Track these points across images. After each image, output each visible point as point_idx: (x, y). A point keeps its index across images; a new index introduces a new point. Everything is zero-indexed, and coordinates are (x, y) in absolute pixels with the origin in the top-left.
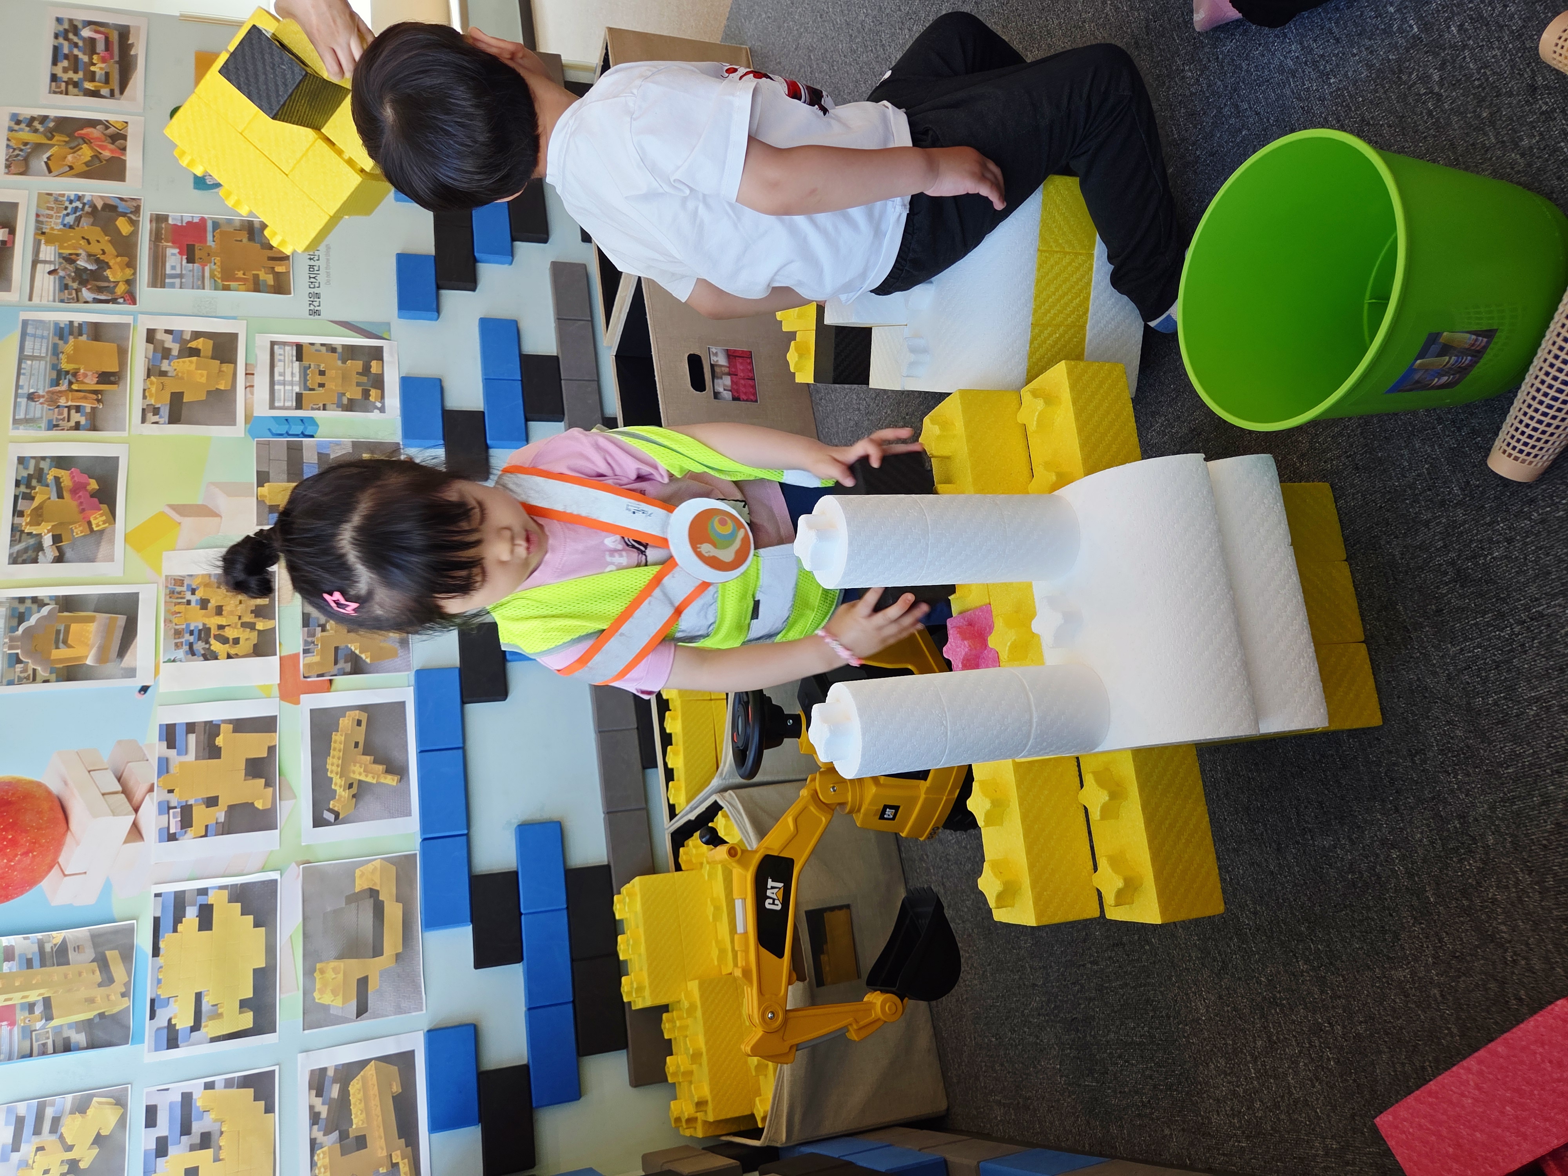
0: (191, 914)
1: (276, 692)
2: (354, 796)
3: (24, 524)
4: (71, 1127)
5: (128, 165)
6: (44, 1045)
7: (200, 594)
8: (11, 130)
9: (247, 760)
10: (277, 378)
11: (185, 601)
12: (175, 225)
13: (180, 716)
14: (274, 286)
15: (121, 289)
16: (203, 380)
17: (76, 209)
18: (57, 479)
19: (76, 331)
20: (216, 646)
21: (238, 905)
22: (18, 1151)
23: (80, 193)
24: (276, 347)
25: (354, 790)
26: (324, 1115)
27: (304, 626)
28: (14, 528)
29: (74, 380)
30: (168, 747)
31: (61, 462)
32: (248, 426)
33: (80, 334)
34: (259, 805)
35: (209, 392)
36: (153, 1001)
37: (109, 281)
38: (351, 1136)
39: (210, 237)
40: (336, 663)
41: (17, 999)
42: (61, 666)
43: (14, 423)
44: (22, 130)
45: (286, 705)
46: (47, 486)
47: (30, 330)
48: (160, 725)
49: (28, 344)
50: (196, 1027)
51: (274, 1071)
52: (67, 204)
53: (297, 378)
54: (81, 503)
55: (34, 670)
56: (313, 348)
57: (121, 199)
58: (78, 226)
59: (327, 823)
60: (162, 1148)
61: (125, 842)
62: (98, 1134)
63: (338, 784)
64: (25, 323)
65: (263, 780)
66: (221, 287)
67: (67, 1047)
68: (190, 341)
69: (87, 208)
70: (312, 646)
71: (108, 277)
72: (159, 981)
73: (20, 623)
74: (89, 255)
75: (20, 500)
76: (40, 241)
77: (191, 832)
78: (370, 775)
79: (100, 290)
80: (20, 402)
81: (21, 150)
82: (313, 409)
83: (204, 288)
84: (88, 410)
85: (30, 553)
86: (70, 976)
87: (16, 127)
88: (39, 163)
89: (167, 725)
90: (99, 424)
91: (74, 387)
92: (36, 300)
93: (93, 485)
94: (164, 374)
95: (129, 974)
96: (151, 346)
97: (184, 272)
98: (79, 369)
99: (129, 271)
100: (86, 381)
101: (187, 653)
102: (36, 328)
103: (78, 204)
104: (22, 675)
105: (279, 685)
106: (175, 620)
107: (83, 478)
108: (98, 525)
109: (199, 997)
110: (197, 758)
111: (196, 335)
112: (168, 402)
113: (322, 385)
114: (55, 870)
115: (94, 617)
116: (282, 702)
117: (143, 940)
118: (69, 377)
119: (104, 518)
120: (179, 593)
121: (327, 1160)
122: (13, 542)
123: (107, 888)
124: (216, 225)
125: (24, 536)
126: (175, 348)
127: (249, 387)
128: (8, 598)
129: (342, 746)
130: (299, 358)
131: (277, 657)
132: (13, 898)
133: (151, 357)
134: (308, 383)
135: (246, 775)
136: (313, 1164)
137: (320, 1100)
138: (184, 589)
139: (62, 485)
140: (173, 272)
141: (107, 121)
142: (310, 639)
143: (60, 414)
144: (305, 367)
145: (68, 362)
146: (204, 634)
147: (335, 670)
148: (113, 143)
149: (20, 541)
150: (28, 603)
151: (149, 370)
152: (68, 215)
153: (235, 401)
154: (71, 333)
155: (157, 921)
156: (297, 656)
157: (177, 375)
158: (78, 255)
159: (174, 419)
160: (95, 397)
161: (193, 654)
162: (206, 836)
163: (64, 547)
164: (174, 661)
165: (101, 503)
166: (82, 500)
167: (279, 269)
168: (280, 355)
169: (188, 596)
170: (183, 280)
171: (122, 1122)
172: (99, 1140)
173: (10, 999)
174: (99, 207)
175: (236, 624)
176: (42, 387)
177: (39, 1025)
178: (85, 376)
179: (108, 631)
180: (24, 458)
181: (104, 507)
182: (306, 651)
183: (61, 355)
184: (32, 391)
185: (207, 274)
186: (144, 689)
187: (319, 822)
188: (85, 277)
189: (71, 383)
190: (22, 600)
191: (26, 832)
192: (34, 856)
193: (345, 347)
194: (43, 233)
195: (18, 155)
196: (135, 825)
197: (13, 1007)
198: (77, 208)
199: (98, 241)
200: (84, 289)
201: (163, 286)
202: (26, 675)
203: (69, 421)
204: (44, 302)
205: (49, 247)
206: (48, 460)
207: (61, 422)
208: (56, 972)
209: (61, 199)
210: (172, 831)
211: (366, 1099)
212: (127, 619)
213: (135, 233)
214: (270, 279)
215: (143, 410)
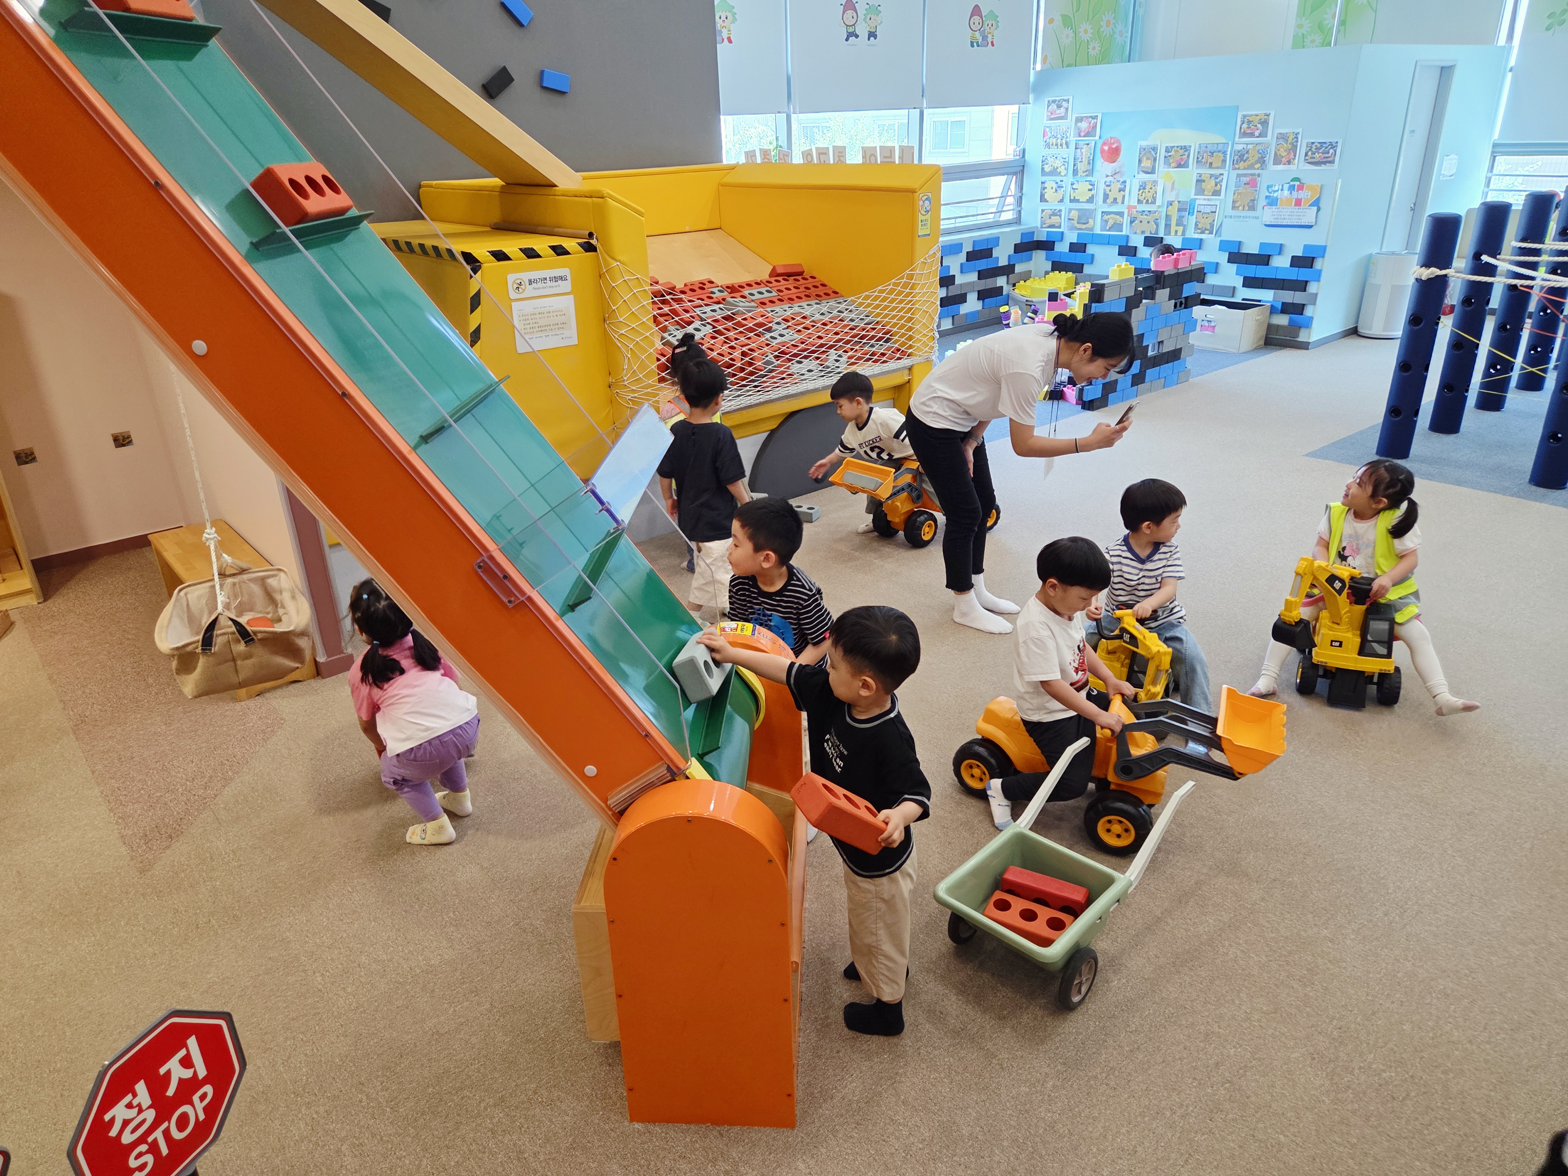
1: (1129, 204)
2: (1106, 220)
3: (1175, 148)
6: (1076, 162)
7: (1153, 188)
8: (1293, 133)
12: (1257, 179)
14: (1235, 206)
15: (1237, 166)
16: (1208, 188)
18: (1185, 155)
24: (1215, 206)
31: (1189, 156)
32: (1194, 199)
34: (1108, 200)
36: (1078, 181)
40: (1133, 218)
41: (1084, 157)
42: (1142, 159)
43: (1199, 144)
44: (1294, 136)
46: (1183, 153)
49: (1222, 145)
52: (1266, 150)
54: (1178, 161)
55: (1142, 154)
56: (1214, 216)
57: (1267, 165)
58: (1258, 154)
59: (1102, 214)
61: (1106, 174)
63: (1109, 216)
64: (1228, 143)
65: (1113, 201)
66: (1235, 192)
68: (1219, 184)
69: (1264, 156)
71: (1240, 163)
72: (1081, 182)
73: (1152, 150)
74: (1249, 158)
75: (1180, 147)
76: (1254, 144)
77: (1106, 187)
78: (1109, 224)
80: (1204, 145)
83: (1235, 188)
86: (1085, 165)
89: (1126, 182)
90: (1198, 164)
94: (1210, 178)
96: (1218, 175)
97: (1241, 182)
99: (1243, 168)
102: (1226, 146)
103: (1266, 153)
104: (1141, 151)
106: (1148, 183)
107: (1184, 161)
108: (1172, 165)
110: (1119, 188)
111: (1221, 186)
112: (1202, 180)
113: (1203, 218)
114: (1103, 161)
115: (1151, 165)
116: (1127, 206)
117: (1089, 178)
122: (1170, 147)
123: (1099, 171)
124: (1256, 191)
125: (1172, 149)
126: (1218, 181)
127: (1205, 199)
128: (1158, 147)
129: (1116, 218)
131: (1137, 205)
132: (1100, 154)
134: (1204, 214)
135: (1114, 198)
136: (1049, 210)
141: (1296, 159)
142: (1139, 212)
144: (1209, 214)
145: (1215, 155)
146: (1144, 189)
148: (1287, 161)
151: (1211, 175)
152: (1262, 150)
153: (1201, 196)
154: (1225, 155)
155: (1091, 181)
156: (1136, 209)
157: (1210, 181)
158: (1249, 154)
159: (1197, 181)
161: (1140, 187)
162: (1104, 190)
163: (1168, 158)
164: (1139, 182)
165: (1178, 165)
167: (1240, 208)
168: (1213, 208)
169: (1153, 185)
176: (1207, 149)
177: (1079, 161)
179: (1148, 168)
180: (1191, 147)
183: (1217, 153)
185: (1241, 188)
186: (1134, 176)
188: (1241, 157)
190: (1157, 150)
191: (1112, 155)
192: (1106, 157)
193: (1214, 225)
195: (1284, 135)
196: (1109, 176)
199: (1253, 159)
201: (1237, 177)
203: (1200, 156)
204: (1234, 147)
205: (1252, 147)
206: (1190, 153)
208: (1087, 163)
209: (1268, 148)
210: (1106, 183)
212: (1150, 172)
213: (1255, 169)
215: (1201, 173)
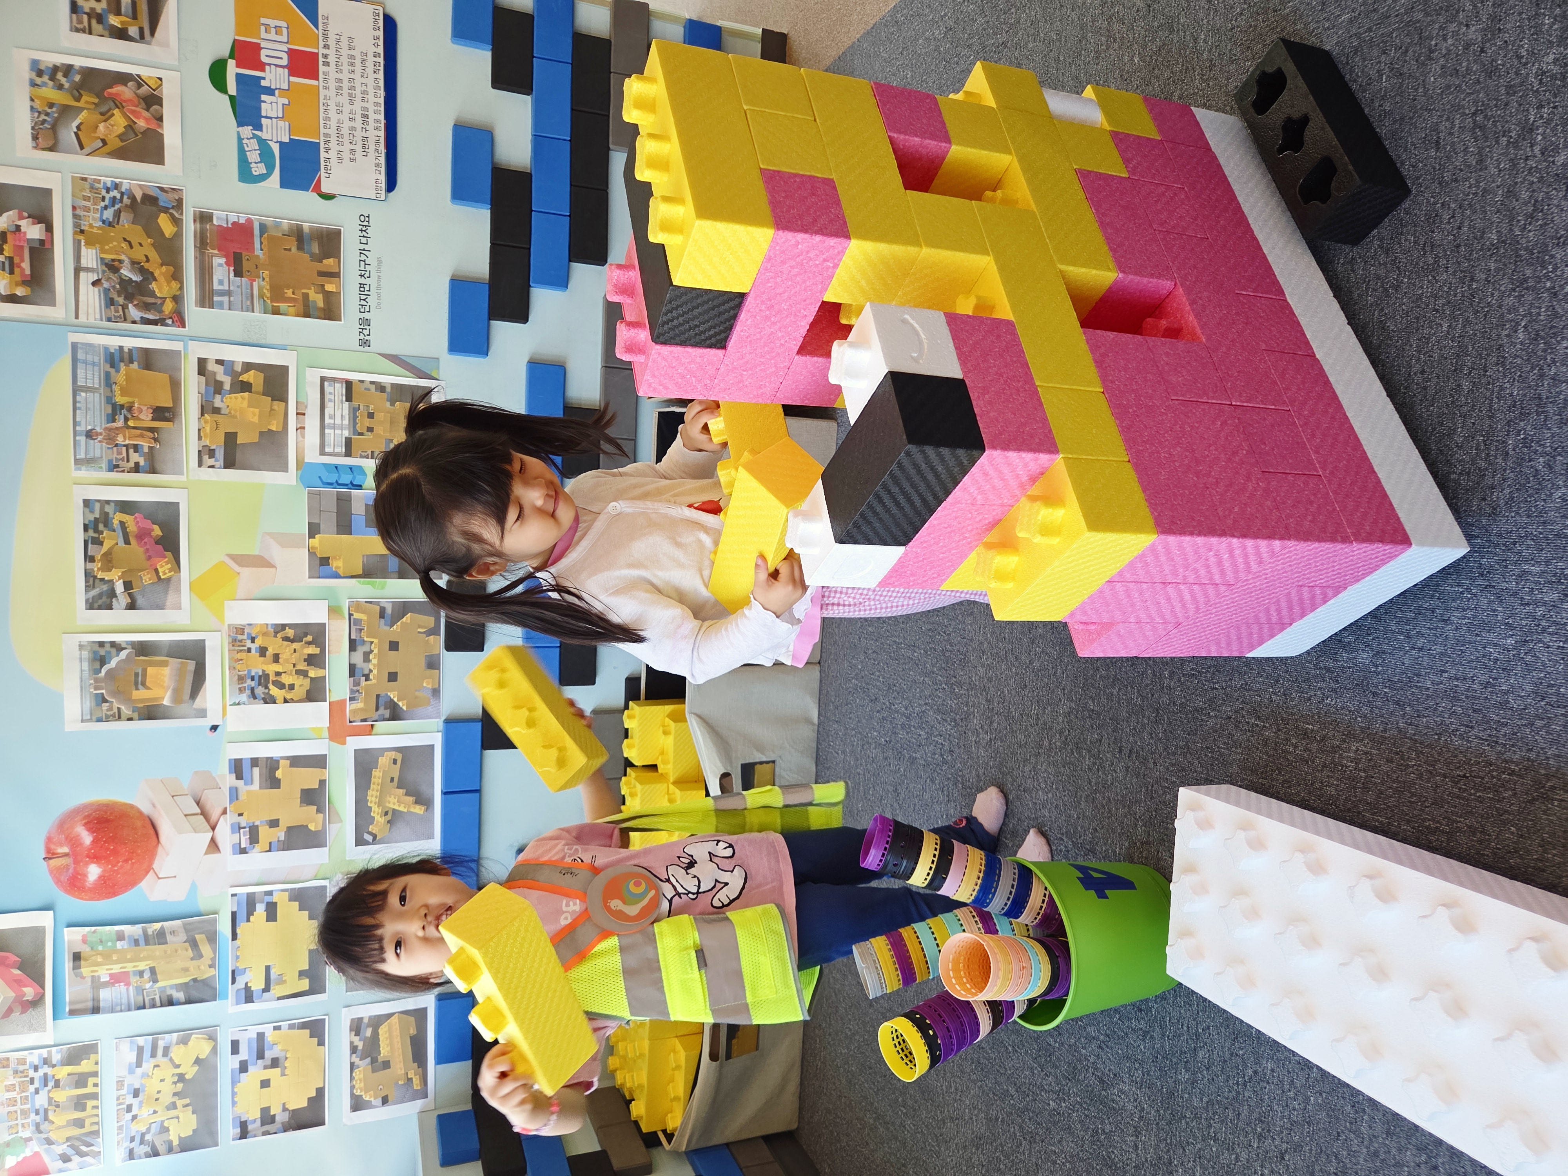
0: (260, 909)
1: (326, 734)
2: (389, 822)
3: (96, 569)
4: (177, 1053)
5: (167, 141)
6: (153, 999)
7: (259, 642)
8: (33, 84)
9: (302, 790)
10: (328, 421)
11: (245, 648)
12: (219, 226)
13: (246, 752)
14: (324, 309)
15: (169, 307)
16: (256, 420)
17: (114, 200)
18: (122, 523)
19: (126, 356)
20: (274, 691)
21: (296, 904)
22: (141, 1066)
23: (117, 181)
24: (326, 384)
25: (389, 817)
26: (360, 1047)
27: (350, 677)
28: (88, 574)
29: (129, 416)
30: (237, 778)
31: (125, 507)
32: (300, 472)
33: (131, 362)
34: (312, 827)
35: (261, 433)
36: (233, 972)
37: (155, 297)
38: (380, 1060)
39: (257, 245)
40: (377, 709)
41: (130, 967)
42: (141, 705)
43: (75, 464)
44: (45, 84)
45: (334, 745)
46: (114, 531)
47: (81, 355)
48: (230, 760)
49: (81, 373)
50: (267, 989)
51: (324, 1020)
52: (104, 192)
53: (346, 422)
54: (147, 550)
55: (119, 709)
56: (363, 386)
57: (161, 189)
58: (118, 223)
59: (367, 843)
60: (244, 1067)
61: (206, 853)
62: (197, 1057)
63: (376, 812)
64: (75, 346)
65: (315, 807)
66: (270, 308)
67: (171, 1002)
68: (241, 374)
69: (126, 200)
70: (357, 695)
71: (154, 291)
72: (238, 957)
73: (102, 666)
74: (134, 263)
75: (90, 545)
76: (79, 241)
77: (258, 847)
78: (403, 805)
79: (147, 307)
80: (79, 441)
81: (47, 114)
82: (362, 457)
83: (253, 311)
84: (146, 450)
85: (104, 599)
86: (169, 952)
87: (39, 81)
88: (68, 134)
89: (235, 760)
90: (158, 466)
91: (131, 423)
92: (82, 318)
93: (157, 531)
94: (216, 411)
95: (215, 952)
96: (203, 379)
97: (232, 288)
98: (133, 403)
99: (175, 285)
100: (142, 416)
101: (249, 697)
102: (87, 353)
103: (115, 193)
104: (109, 713)
105: (329, 728)
106: (238, 667)
107: (147, 524)
108: (164, 574)
109: (268, 969)
110: (261, 788)
111: (248, 367)
112: (223, 444)
113: (370, 429)
114: (151, 874)
115: (167, 661)
116: (331, 743)
117: (224, 927)
118: (124, 411)
119: (169, 566)
120: (241, 641)
121: (362, 1076)
122: (88, 588)
123: (194, 887)
124: (263, 228)
125: (97, 581)
126: (227, 381)
127: (300, 429)
128: (89, 642)
129: (380, 781)
130: (349, 398)
131: (327, 703)
132: (119, 895)
133: (203, 391)
134: (358, 427)
135: (301, 802)
136: (352, 1078)
137: (358, 1038)
138: (245, 637)
139: (128, 530)
140: (221, 288)
141: (139, 76)
142: (355, 688)
143: (120, 453)
144: (354, 409)
145: (122, 395)
146: (264, 680)
147: (376, 716)
148: (148, 110)
149: (94, 587)
150: (108, 646)
151: (202, 407)
152: (106, 208)
153: (287, 444)
154: (122, 360)
155: (234, 915)
156: (343, 702)
157: (230, 413)
158: (121, 261)
159: (229, 464)
160: (151, 435)
161: (255, 697)
162: (270, 851)
163: (135, 594)
164: (239, 704)
165: (166, 550)
166: (148, 547)
167: (330, 287)
168: (330, 393)
169: (249, 644)
170: (232, 299)
171: (214, 1050)
172: (198, 1061)
173: (125, 968)
174: (139, 198)
175: (291, 671)
176: (99, 425)
177: (148, 986)
178: (141, 411)
179: (180, 674)
180: (89, 500)
181: (169, 554)
182: (351, 699)
183: (114, 386)
184: (89, 428)
185: (256, 292)
186: (214, 728)
187: (360, 842)
188: (130, 290)
189: (126, 419)
190: (101, 644)
191: (125, 844)
192: (133, 863)
193: (394, 386)
194: (82, 232)
195: (44, 121)
196: (213, 841)
197: (127, 973)
198: (114, 197)
199: (141, 245)
200: (130, 306)
201: (211, 306)
202: (111, 713)
203: (128, 461)
204: (91, 320)
205: (90, 250)
206: (112, 504)
207: (120, 462)
208: (158, 950)
209: (97, 185)
210: (243, 846)
211: (390, 1037)
212: (197, 664)
213: (178, 235)
214: (318, 299)
215: (199, 451)
